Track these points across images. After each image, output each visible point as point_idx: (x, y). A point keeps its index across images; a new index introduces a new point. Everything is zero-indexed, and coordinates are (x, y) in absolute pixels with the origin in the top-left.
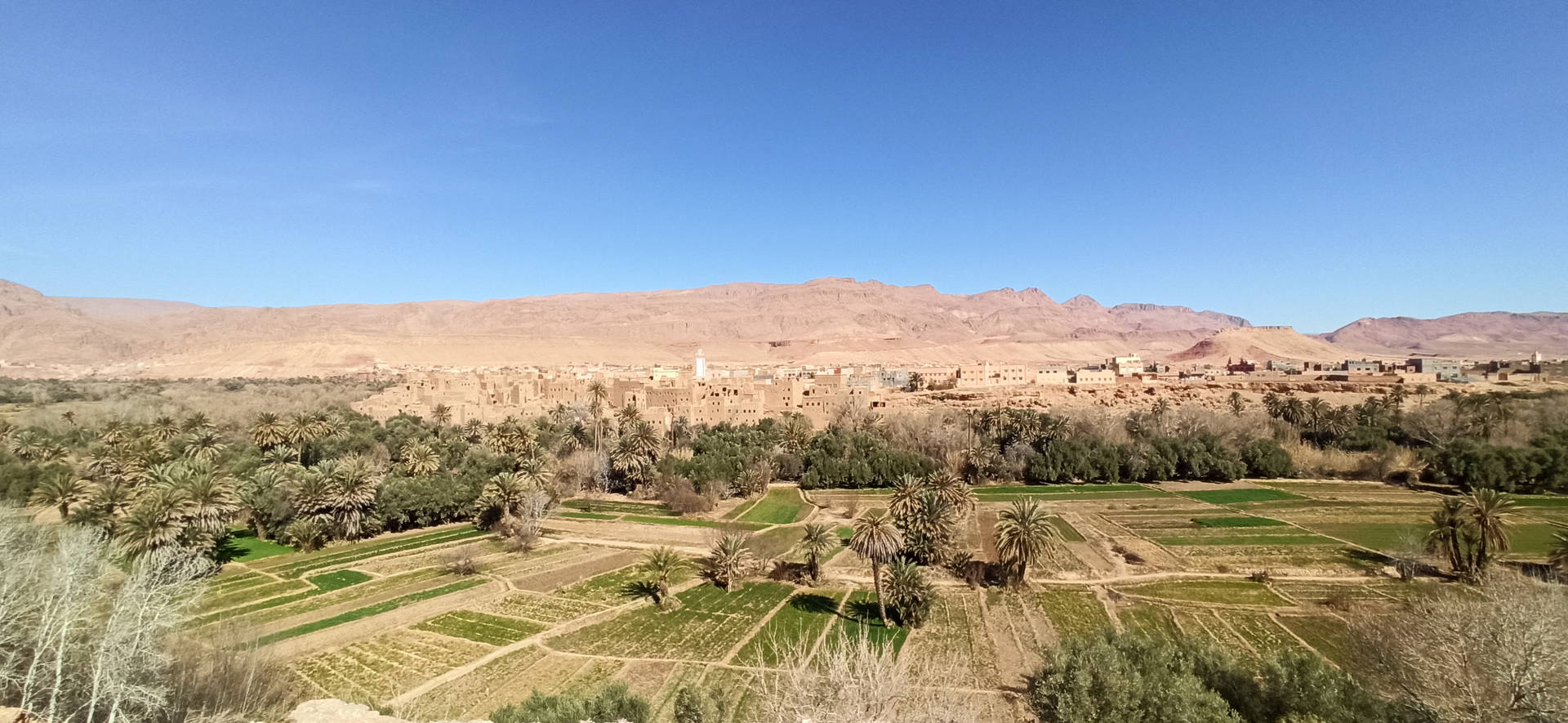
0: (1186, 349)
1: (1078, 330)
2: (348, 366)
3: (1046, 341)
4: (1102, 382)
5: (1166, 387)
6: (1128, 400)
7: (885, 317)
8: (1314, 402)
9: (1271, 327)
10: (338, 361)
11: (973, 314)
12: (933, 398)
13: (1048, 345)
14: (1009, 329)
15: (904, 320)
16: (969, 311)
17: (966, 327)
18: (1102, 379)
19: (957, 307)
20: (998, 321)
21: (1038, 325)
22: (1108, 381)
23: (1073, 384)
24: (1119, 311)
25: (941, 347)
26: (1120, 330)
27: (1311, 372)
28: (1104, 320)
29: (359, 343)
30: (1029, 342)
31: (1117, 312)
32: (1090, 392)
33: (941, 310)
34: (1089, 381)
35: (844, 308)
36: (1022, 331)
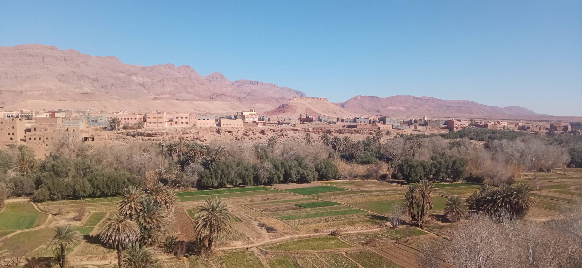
0: (275, 108)
1: (214, 94)
3: (195, 100)
4: (236, 126)
5: (271, 130)
6: (251, 137)
7: (81, 77)
8: (346, 139)
9: (317, 98)
11: (146, 80)
12: (127, 135)
13: (196, 103)
14: (171, 92)
15: (96, 80)
16: (143, 78)
17: (142, 88)
18: (236, 125)
19: (136, 74)
20: (164, 85)
21: (189, 90)
22: (239, 126)
23: (219, 127)
24: (238, 84)
25: (124, 101)
26: (238, 95)
27: (340, 123)
28: (229, 89)
30: (184, 100)
31: (237, 84)
32: (229, 132)
33: (123, 75)
34: (229, 125)
35: (47, 68)
36: (179, 93)
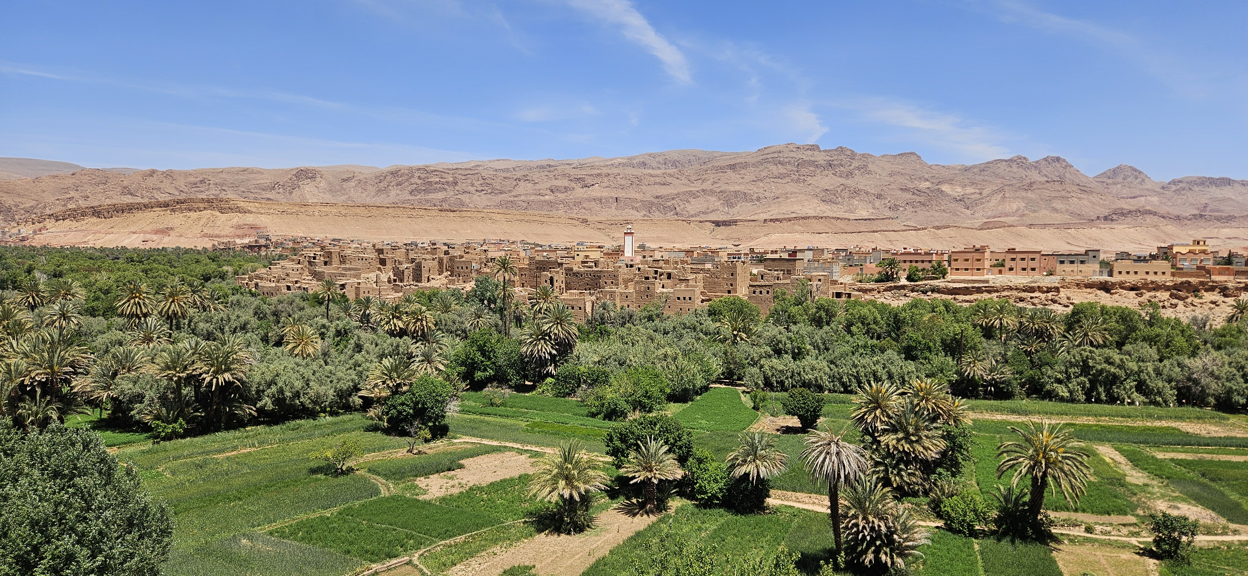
1: (1115, 212)
2: (238, 236)
10: (228, 231)
13: (1071, 230)
14: (1018, 210)
16: (964, 186)
17: (960, 206)
19: (950, 181)
21: (1058, 204)
24: (1179, 187)
28: (1155, 198)
29: (250, 212)
30: (1045, 226)
31: (1175, 188)
33: (927, 184)
35: (804, 181)
36: (1035, 211)
